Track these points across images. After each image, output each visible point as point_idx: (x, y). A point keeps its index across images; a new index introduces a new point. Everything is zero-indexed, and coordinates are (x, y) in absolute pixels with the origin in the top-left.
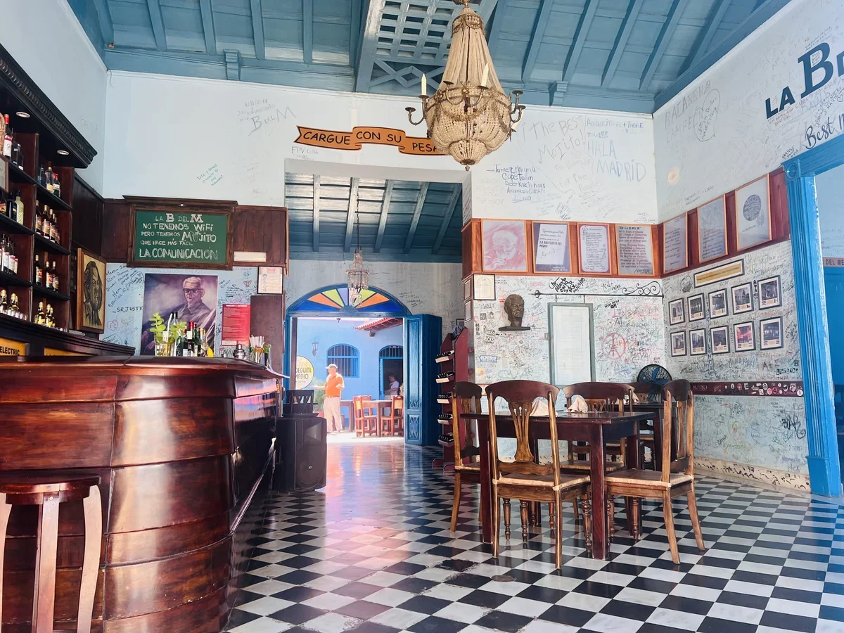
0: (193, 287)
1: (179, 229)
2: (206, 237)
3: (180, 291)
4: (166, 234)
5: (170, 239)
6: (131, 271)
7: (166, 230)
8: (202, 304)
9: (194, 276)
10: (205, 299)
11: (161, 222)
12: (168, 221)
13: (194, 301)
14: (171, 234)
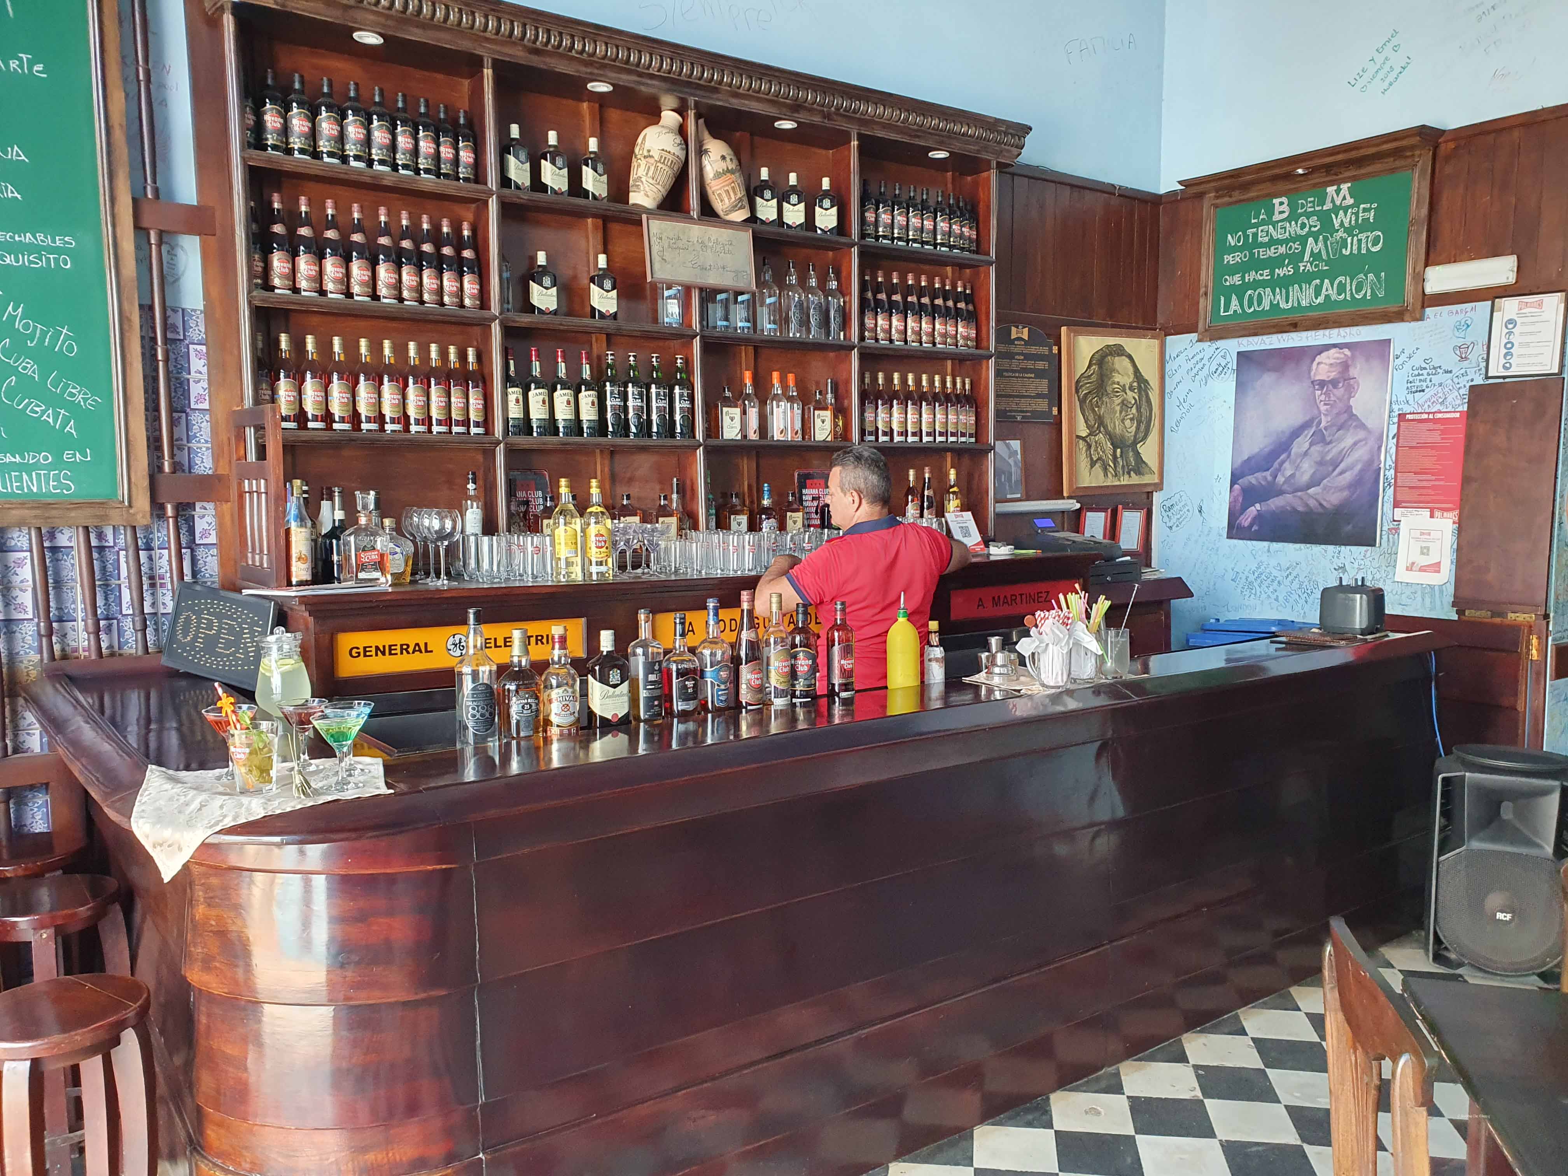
0: (1333, 375)
1: (1299, 232)
2: (1360, 241)
3: (1307, 384)
4: (1271, 252)
5: (1278, 262)
6: (1208, 348)
7: (1273, 242)
8: (1352, 416)
9: (1335, 346)
10: (1359, 404)
11: (1263, 223)
12: (1276, 217)
13: (1335, 411)
14: (1282, 250)
